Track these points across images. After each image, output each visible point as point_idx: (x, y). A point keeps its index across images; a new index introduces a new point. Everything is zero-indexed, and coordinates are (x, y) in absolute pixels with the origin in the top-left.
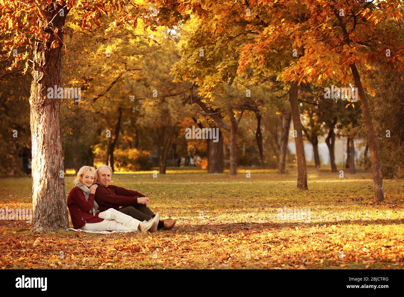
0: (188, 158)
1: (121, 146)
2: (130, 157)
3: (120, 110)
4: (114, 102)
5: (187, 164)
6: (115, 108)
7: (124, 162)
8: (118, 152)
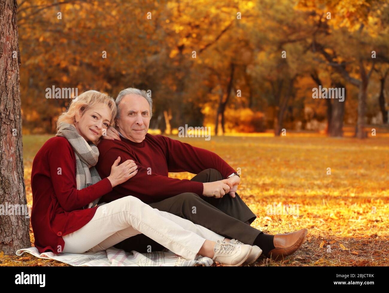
0: (304, 122)
1: (233, 106)
2: (242, 119)
3: (233, 66)
4: (225, 56)
5: (303, 128)
6: (226, 63)
7: (237, 123)
8: (230, 113)
